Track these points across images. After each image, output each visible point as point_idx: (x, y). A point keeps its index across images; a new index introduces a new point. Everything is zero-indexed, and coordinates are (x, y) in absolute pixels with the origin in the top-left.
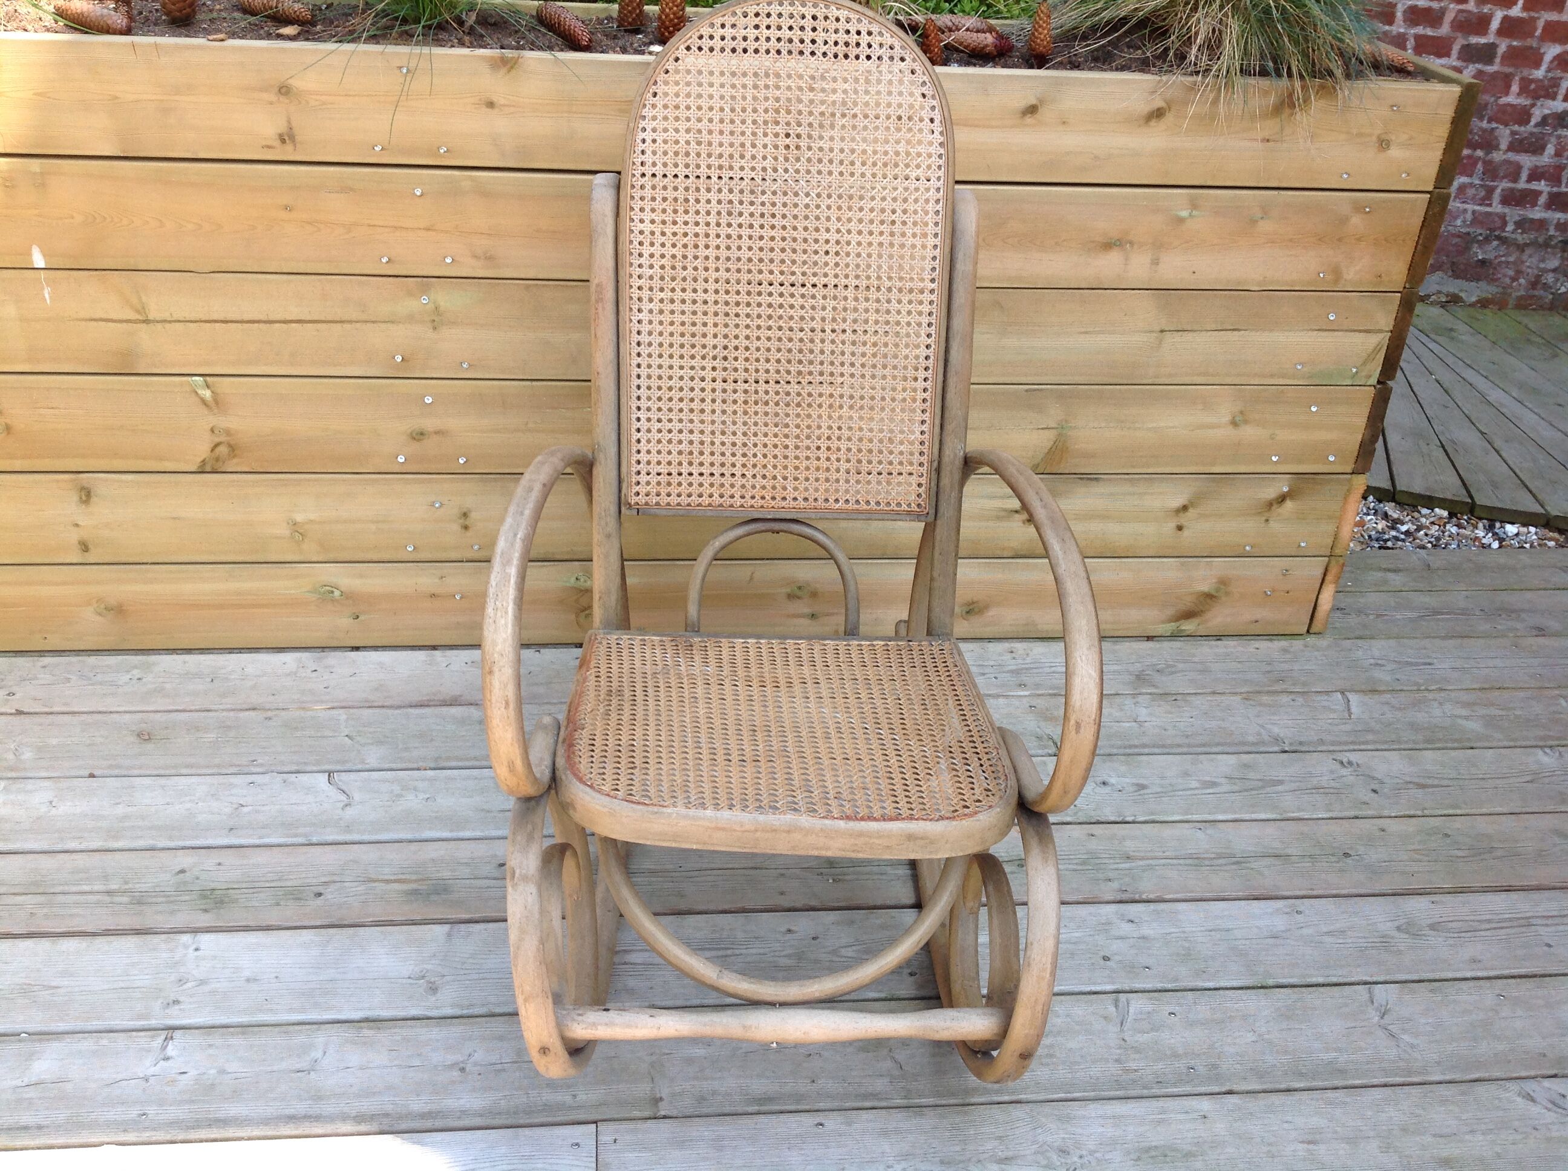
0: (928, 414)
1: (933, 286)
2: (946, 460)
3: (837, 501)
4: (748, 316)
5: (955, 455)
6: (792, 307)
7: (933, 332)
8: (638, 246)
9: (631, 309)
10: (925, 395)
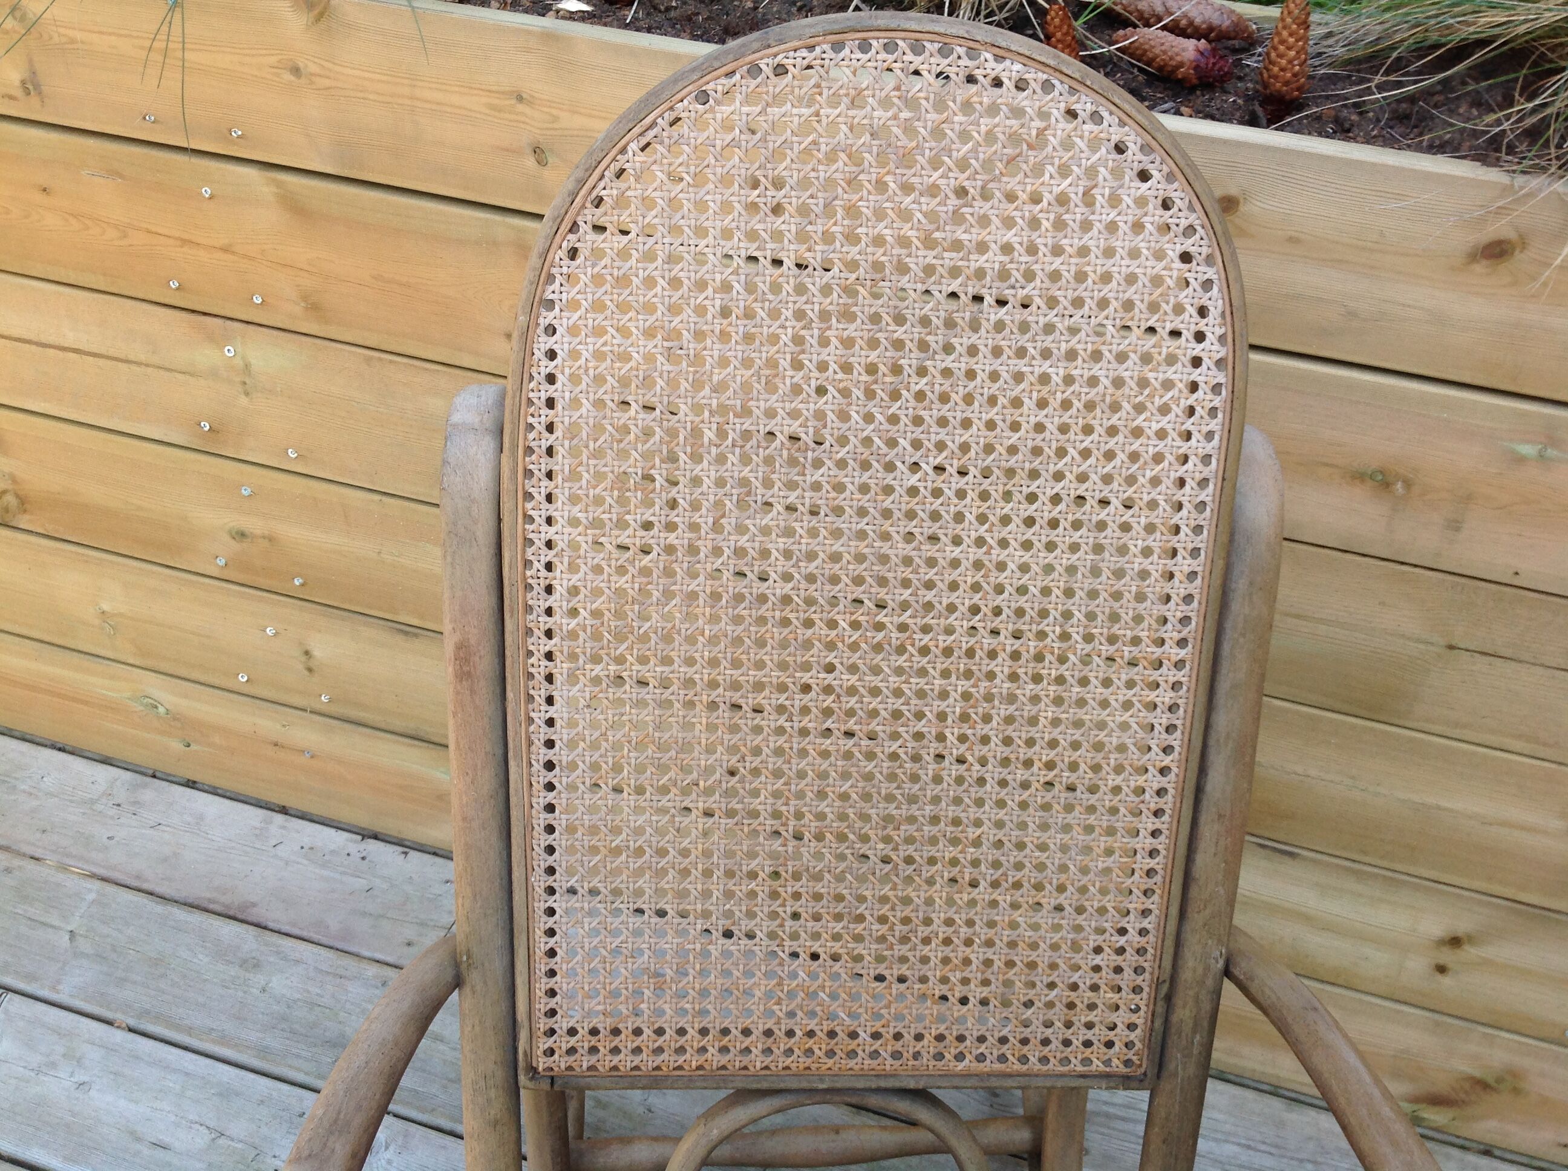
0: (1156, 898)
1: (1182, 653)
2: (1187, 975)
3: (960, 1057)
4: (781, 709)
5: (1207, 968)
6: (875, 692)
7: (1176, 744)
8: (544, 573)
9: (530, 698)
10: (1152, 863)
